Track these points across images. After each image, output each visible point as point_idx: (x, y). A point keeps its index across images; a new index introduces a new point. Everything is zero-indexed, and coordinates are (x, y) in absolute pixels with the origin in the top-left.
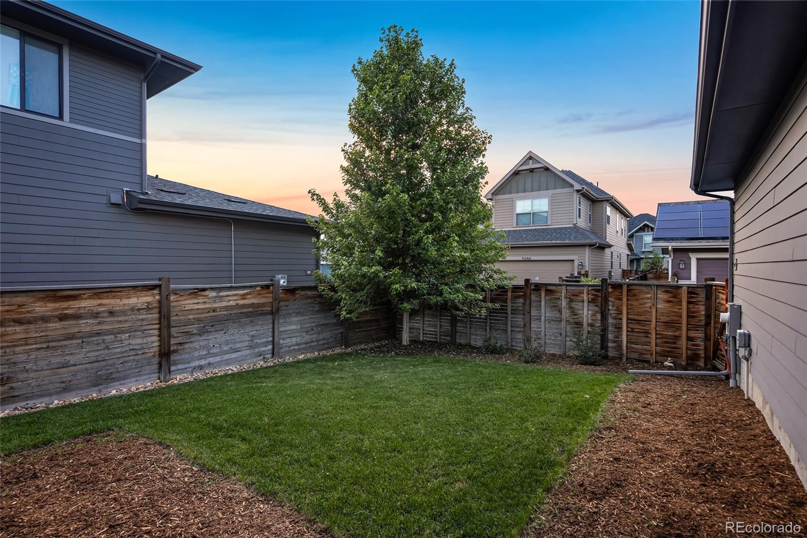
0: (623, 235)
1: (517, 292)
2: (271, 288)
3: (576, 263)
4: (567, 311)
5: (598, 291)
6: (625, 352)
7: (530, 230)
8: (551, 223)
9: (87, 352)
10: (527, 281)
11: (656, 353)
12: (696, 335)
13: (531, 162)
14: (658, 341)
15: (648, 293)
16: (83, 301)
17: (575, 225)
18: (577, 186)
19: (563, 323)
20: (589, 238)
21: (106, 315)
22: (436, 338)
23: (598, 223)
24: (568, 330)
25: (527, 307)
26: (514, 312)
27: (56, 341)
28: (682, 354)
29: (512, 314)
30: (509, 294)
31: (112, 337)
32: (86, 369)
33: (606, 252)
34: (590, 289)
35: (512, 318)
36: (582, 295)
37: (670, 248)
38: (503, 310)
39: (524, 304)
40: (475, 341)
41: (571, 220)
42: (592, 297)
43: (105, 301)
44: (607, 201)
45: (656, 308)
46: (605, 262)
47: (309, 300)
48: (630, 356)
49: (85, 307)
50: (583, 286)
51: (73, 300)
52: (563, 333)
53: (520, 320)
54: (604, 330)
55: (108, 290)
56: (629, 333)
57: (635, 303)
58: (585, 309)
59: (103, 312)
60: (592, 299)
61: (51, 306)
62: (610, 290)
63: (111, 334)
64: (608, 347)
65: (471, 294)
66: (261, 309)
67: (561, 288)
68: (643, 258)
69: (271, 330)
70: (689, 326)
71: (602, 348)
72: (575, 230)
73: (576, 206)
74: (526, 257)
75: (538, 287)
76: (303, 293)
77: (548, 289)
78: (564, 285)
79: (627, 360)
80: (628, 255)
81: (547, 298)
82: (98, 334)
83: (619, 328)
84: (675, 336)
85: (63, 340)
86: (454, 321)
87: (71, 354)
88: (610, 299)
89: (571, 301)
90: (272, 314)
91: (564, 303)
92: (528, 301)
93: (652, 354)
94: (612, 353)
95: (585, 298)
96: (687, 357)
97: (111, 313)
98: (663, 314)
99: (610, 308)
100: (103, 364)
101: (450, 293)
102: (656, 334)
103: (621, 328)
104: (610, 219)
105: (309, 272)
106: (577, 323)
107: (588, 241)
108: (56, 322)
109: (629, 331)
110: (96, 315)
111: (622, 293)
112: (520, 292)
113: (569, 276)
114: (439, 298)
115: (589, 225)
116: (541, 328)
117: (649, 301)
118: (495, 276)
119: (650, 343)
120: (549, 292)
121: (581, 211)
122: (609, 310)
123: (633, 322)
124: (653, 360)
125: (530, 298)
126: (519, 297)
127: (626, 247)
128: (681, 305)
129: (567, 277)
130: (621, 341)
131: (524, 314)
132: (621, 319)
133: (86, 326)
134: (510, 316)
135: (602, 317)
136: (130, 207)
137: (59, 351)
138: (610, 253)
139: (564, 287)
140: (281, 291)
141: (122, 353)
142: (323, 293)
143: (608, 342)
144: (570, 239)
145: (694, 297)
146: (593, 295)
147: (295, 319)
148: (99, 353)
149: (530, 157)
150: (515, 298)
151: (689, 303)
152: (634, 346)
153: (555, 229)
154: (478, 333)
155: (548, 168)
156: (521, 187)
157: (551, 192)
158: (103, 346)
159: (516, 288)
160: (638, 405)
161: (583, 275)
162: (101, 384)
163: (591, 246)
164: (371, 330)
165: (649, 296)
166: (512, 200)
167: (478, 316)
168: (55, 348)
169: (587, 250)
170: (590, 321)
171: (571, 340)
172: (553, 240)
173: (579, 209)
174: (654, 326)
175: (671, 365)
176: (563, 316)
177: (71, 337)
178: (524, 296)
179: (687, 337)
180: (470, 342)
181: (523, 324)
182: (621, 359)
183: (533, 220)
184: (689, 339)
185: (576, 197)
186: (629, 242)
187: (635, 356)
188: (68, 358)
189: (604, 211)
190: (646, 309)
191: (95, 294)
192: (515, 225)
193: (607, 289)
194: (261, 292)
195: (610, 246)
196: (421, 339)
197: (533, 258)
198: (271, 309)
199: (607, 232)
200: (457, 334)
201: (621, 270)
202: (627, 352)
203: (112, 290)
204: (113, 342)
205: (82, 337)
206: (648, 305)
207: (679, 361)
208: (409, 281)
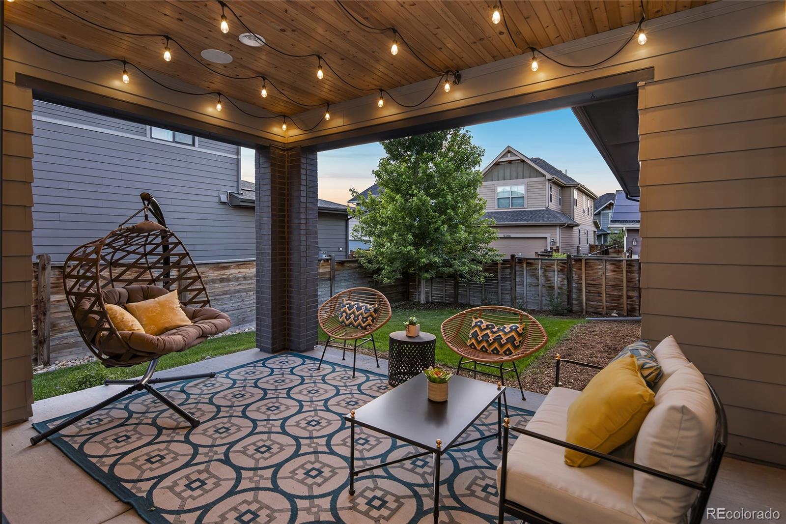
0: (590, 214)
1: (505, 264)
2: (329, 261)
3: (549, 240)
4: (543, 278)
5: (565, 263)
6: (584, 307)
7: (510, 212)
8: (528, 206)
9: (233, 303)
10: (513, 256)
11: (606, 307)
12: (633, 294)
13: (509, 155)
14: (607, 299)
15: (599, 265)
16: (231, 270)
17: (547, 208)
18: (549, 176)
19: (540, 287)
20: (560, 219)
21: (242, 279)
22: (442, 300)
23: (567, 206)
24: (543, 292)
25: (513, 276)
26: (503, 279)
27: (218, 296)
28: (624, 308)
29: (501, 280)
30: (499, 266)
31: (245, 293)
32: (233, 314)
33: (574, 230)
34: (559, 262)
35: (502, 283)
36: (553, 267)
37: (624, 229)
38: (496, 278)
39: (510, 273)
40: (473, 302)
41: (544, 204)
42: (560, 268)
43: (242, 270)
44: (575, 187)
45: (606, 276)
46: (574, 239)
47: (352, 271)
48: (588, 310)
49: (232, 274)
50: (554, 260)
51: (226, 269)
52: (540, 294)
53: (507, 285)
54: (570, 291)
55: (243, 263)
56: (587, 294)
57: (591, 272)
58: (556, 277)
59: (241, 277)
60: (560, 269)
61: (216, 273)
62: (573, 263)
63: (244, 292)
64: (573, 304)
65: (474, 266)
66: (324, 276)
67: (537, 261)
68: (609, 234)
69: (329, 292)
70: (628, 288)
71: (568, 304)
72: (547, 212)
73: (548, 192)
74: (506, 235)
75: (521, 261)
76: (348, 265)
77: (529, 262)
78: (540, 259)
79: (586, 313)
80: (594, 232)
81: (528, 269)
82: (238, 292)
83: (580, 290)
84: (620, 296)
85: (222, 295)
86: (456, 286)
87: (226, 304)
88: (573, 269)
89: (546, 271)
90: (330, 280)
91: (540, 272)
92: (514, 271)
93: (603, 308)
94: (575, 308)
95: (556, 269)
96: (627, 310)
97: (245, 278)
98: (610, 280)
99: (574, 275)
100: (240, 311)
101: (459, 265)
102: (606, 294)
103: (582, 290)
104: (578, 201)
105: (341, 249)
106: (550, 287)
107: (558, 222)
108: (218, 283)
109: (588, 292)
110: (237, 279)
111: (581, 265)
112: (508, 264)
113: (543, 251)
114: (451, 269)
115: (560, 207)
116: (523, 291)
117: (600, 271)
118: (490, 253)
119: (602, 300)
120: (529, 264)
121: (552, 196)
122: (573, 277)
123: (590, 285)
124: (604, 312)
125: (515, 269)
126: (506, 268)
127: (593, 225)
128: (622, 274)
129: (542, 252)
130: (582, 299)
131: (511, 281)
132: (582, 284)
133: (232, 286)
134: (500, 282)
135: (568, 282)
136: (231, 204)
137: (220, 302)
138: (578, 231)
139: (540, 261)
140: (335, 263)
141: (250, 304)
142: (364, 265)
143: (572, 300)
144: (543, 220)
145: (631, 268)
146: (561, 266)
147: (343, 284)
148: (239, 304)
149: (509, 151)
150: (503, 268)
151: (627, 272)
152: (592, 303)
153: (530, 211)
154: (475, 295)
155: (523, 160)
156: (501, 175)
157: (527, 180)
158: (241, 300)
159: (505, 261)
160: (587, 332)
161: (555, 250)
162: (240, 325)
163: (561, 226)
164: (392, 293)
165: (600, 267)
166: (493, 186)
167: (478, 283)
168: (218, 300)
169: (558, 229)
170: (559, 286)
171: (546, 300)
172: (529, 220)
173: (551, 195)
174: (605, 288)
175: (617, 315)
176: (539, 282)
177: (225, 293)
178: (511, 268)
179: (627, 296)
180: (469, 302)
181: (510, 288)
182: (582, 312)
183: (512, 203)
184: (629, 297)
185: (548, 185)
186: (595, 221)
187: (592, 310)
188: (224, 306)
189: (572, 195)
190: (599, 276)
191: (238, 265)
192: (497, 208)
193: (571, 262)
194: (324, 264)
195: (577, 225)
196: (430, 301)
197: (512, 236)
198: (329, 276)
199: (575, 213)
200: (459, 296)
201: (588, 245)
202: (586, 308)
203: (246, 263)
204: (245, 297)
205: (231, 293)
206: (600, 274)
207: (622, 313)
208: (432, 256)
